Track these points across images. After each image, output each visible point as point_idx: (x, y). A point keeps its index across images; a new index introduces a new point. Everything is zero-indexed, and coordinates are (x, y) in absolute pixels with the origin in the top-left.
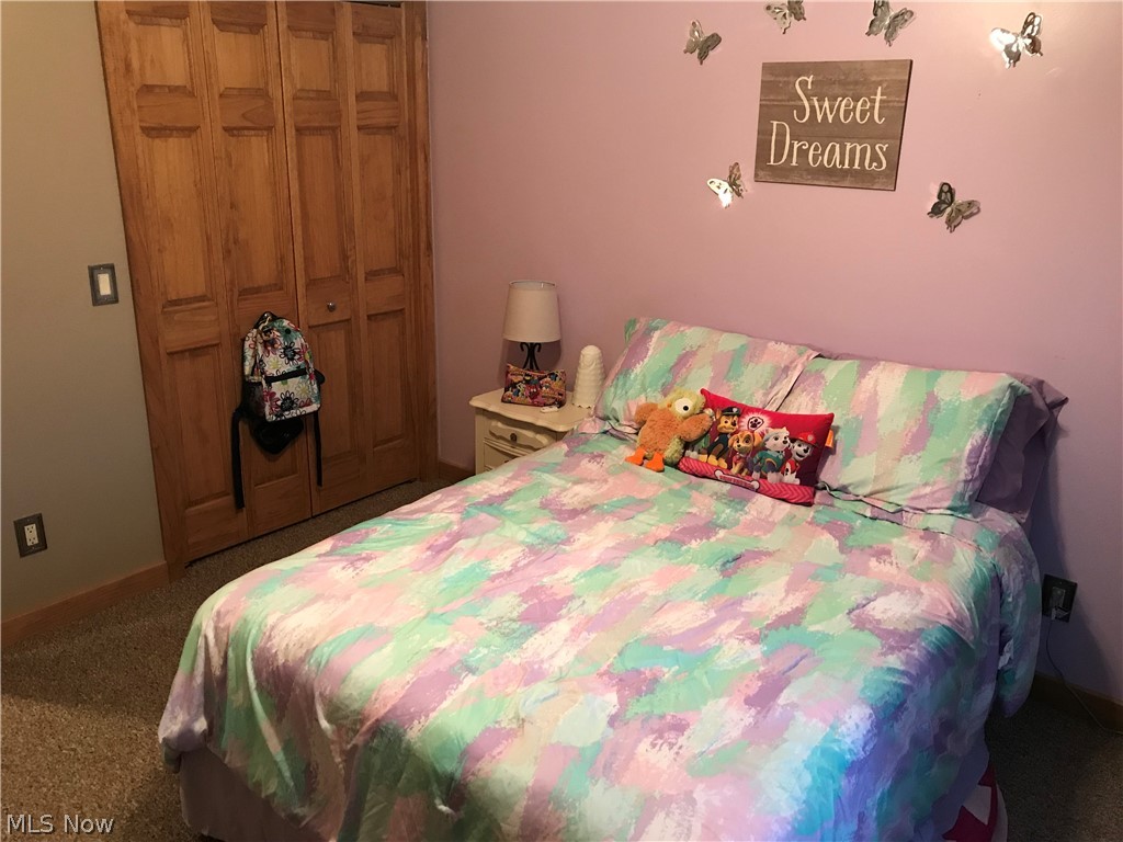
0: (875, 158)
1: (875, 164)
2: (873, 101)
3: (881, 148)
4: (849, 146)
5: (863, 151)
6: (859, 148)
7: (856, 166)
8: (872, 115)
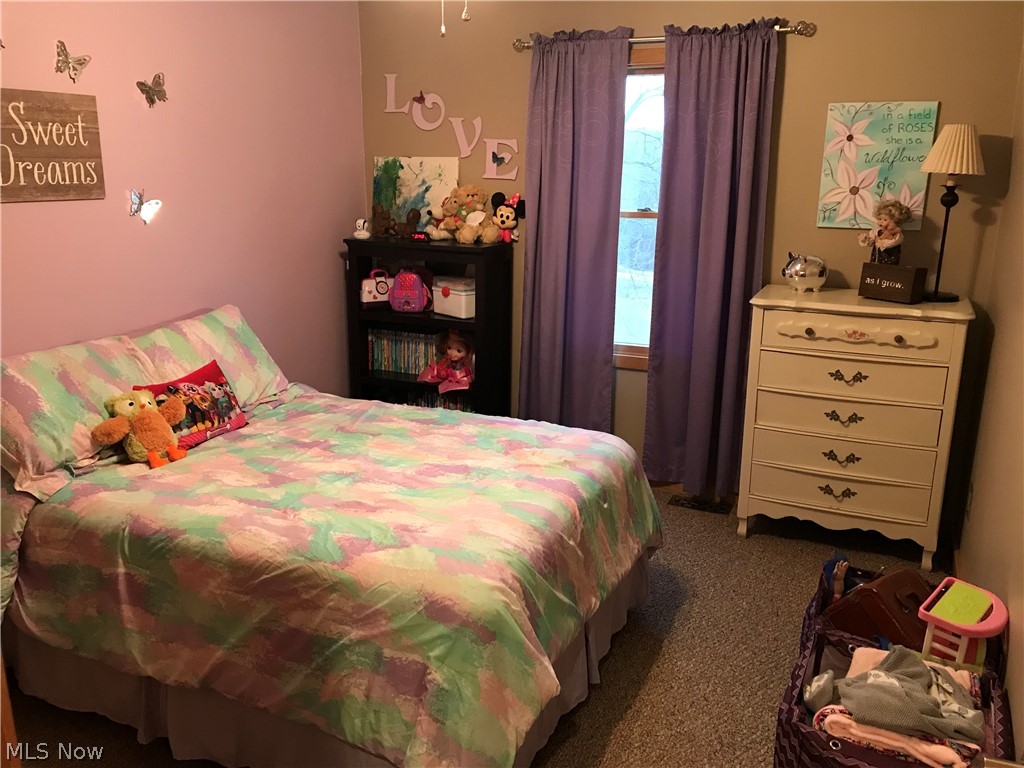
0: (88, 174)
1: (89, 179)
2: (77, 127)
3: (90, 166)
4: (66, 165)
5: (78, 168)
6: (74, 166)
7: (75, 182)
8: (78, 138)
